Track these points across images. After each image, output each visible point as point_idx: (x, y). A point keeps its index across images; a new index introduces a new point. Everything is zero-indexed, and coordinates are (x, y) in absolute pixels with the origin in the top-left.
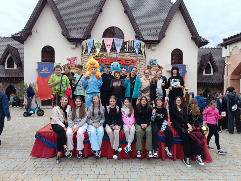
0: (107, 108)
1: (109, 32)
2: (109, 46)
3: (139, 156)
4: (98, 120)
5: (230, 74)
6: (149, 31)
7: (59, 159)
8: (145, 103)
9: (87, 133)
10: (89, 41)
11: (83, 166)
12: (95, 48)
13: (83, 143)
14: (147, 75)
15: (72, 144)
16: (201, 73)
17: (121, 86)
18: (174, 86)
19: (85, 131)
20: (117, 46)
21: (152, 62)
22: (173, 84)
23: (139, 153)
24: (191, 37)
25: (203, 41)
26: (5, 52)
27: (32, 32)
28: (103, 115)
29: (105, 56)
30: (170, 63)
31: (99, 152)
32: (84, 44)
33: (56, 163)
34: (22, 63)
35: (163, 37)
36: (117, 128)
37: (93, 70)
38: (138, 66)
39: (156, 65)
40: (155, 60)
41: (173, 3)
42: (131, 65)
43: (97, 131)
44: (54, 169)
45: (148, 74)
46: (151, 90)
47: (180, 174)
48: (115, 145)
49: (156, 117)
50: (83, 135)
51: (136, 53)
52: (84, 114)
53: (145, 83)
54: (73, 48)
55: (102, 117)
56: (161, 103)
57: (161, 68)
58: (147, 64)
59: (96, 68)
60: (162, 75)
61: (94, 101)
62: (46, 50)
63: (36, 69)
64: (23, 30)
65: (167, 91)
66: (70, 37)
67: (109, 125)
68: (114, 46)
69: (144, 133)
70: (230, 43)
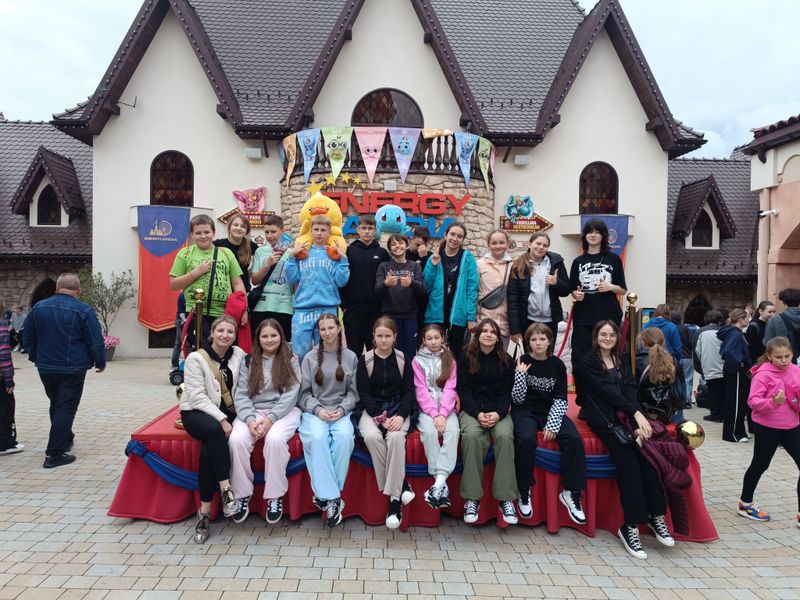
0: (366, 359)
1: (374, 104)
2: (374, 153)
3: (471, 518)
4: (336, 396)
5: (776, 247)
6: (505, 105)
7: (203, 527)
8: (494, 342)
9: (298, 441)
10: (306, 136)
11: (284, 551)
12: (326, 159)
13: (287, 475)
14: (498, 249)
15: (250, 478)
16: (680, 244)
17: (412, 285)
18: (592, 288)
19: (292, 433)
20: (399, 151)
21: (516, 206)
22: (587, 281)
23: (472, 510)
24: (647, 125)
25: (687, 136)
26: (30, 171)
27: (120, 105)
28: (351, 382)
29: (359, 187)
30: (576, 210)
31: (339, 504)
32: (290, 146)
33: (195, 540)
34: (88, 209)
35: (554, 124)
36: (398, 425)
37: (317, 230)
38: (470, 219)
39: (529, 217)
40: (526, 200)
41: (587, 12)
42: (447, 216)
43: (331, 435)
44: (188, 560)
45: (503, 246)
46: (513, 298)
47: (609, 582)
48: (392, 482)
49: (530, 387)
50: (287, 448)
51: (462, 176)
52: (288, 376)
53: (493, 275)
54: (255, 160)
55: (348, 389)
56: (546, 341)
57: (547, 225)
58: (500, 211)
59: (328, 224)
60: (550, 249)
61: (322, 333)
62: (165, 165)
63: (133, 228)
64: (92, 99)
65: (567, 303)
66: (246, 123)
67: (372, 414)
68: (388, 154)
69: (488, 444)
70: (777, 145)
